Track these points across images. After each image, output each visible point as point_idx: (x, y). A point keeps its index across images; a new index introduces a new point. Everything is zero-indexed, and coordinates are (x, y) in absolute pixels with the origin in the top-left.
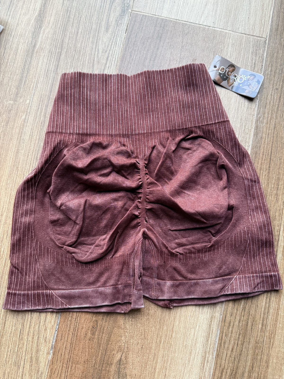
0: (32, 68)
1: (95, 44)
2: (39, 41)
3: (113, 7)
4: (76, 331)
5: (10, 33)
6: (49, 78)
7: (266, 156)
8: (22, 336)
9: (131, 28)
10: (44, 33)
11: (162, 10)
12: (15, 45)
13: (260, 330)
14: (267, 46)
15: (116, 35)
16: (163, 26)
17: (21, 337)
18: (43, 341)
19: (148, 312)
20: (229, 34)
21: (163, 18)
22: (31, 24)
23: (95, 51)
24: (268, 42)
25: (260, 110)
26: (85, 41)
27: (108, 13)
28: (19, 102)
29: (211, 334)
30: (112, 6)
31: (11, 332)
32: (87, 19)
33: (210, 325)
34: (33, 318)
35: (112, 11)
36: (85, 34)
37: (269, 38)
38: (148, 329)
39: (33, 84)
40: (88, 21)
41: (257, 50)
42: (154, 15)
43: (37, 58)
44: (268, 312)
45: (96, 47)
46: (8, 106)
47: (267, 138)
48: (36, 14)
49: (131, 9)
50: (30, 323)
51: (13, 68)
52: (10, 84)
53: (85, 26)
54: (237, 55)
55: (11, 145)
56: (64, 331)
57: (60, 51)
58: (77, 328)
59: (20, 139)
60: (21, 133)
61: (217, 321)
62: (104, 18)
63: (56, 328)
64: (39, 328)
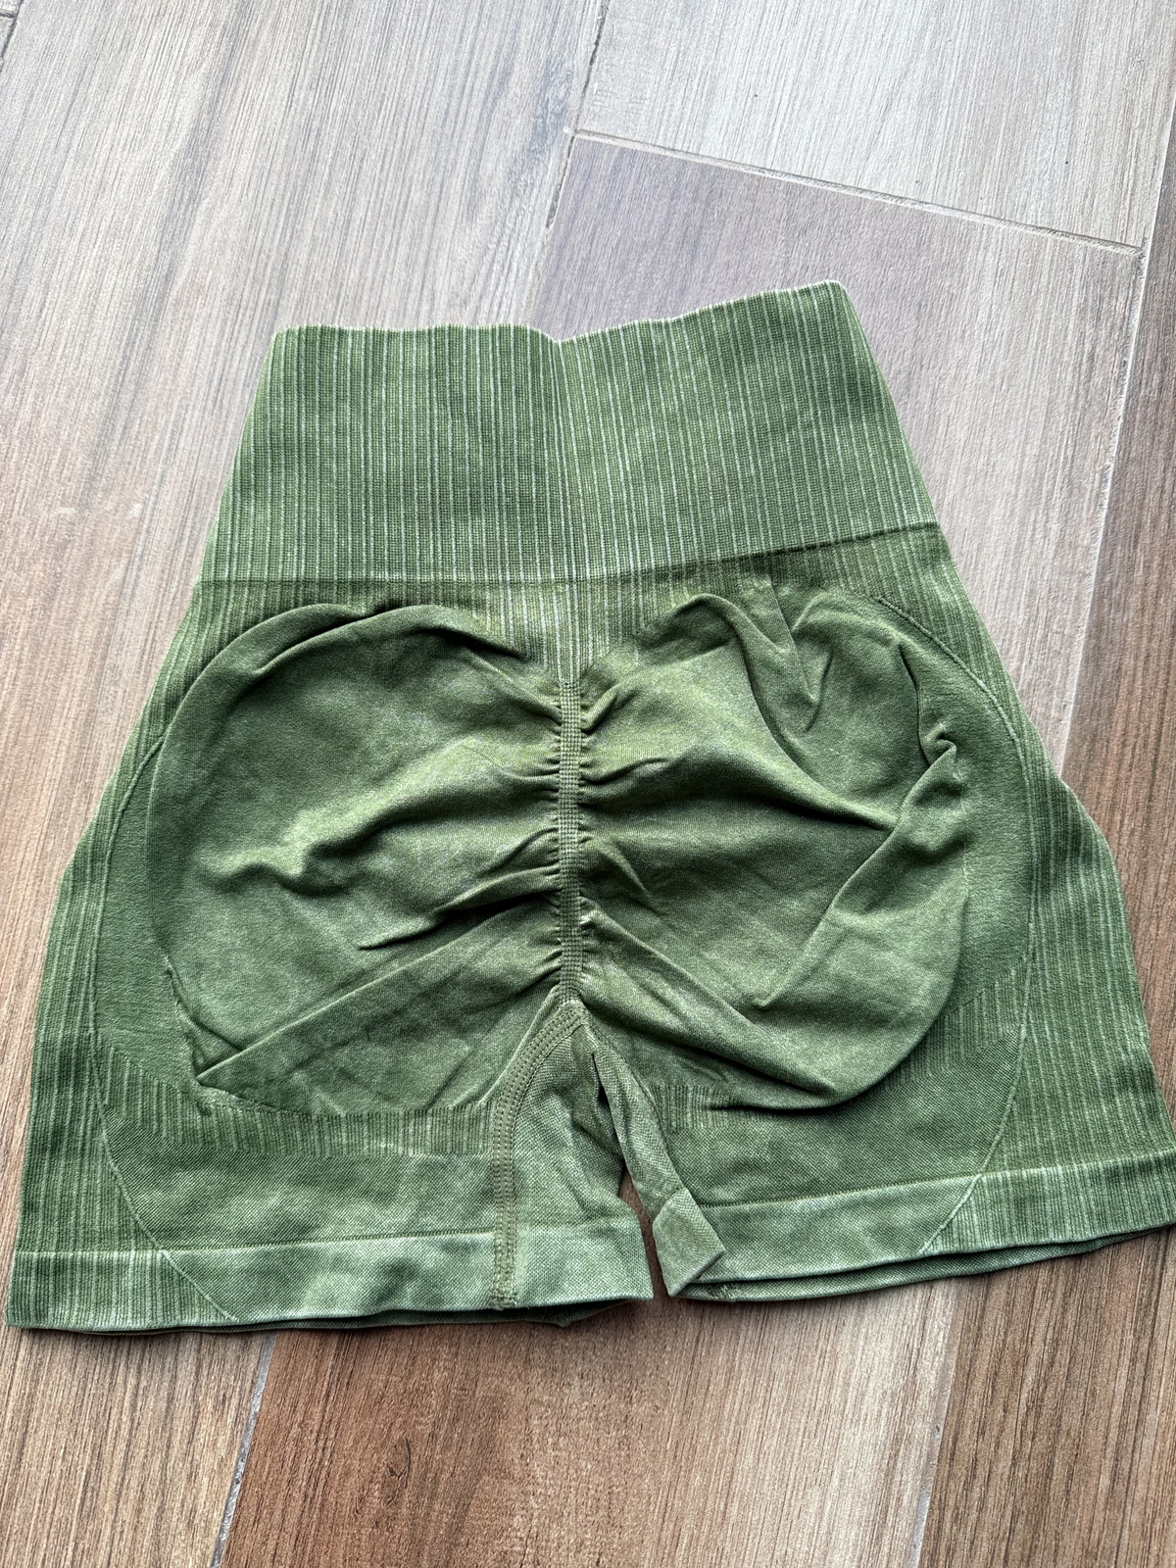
0: (156, 369)
1: (419, 269)
2: (190, 259)
3: (498, 116)
4: (321, 1484)
5: (70, 222)
6: (224, 413)
7: (1134, 748)
8: (92, 1500)
9: (570, 202)
10: (208, 222)
11: (704, 128)
12: (87, 275)
13: (1102, 1499)
14: (1144, 281)
15: (507, 232)
16: (704, 194)
17: (88, 1503)
18: (181, 1526)
19: (625, 1413)
20: (985, 232)
21: (705, 161)
22: (155, 187)
23: (421, 299)
24: (1150, 263)
25: (1112, 555)
26: (379, 257)
27: (476, 139)
28: (101, 512)
29: (891, 1511)
30: (492, 111)
31: (48, 1483)
32: (387, 167)
33: (890, 1473)
34: (139, 1424)
35: (491, 131)
36: (380, 226)
37: (1153, 246)
38: (623, 1482)
39: (157, 437)
40: (391, 175)
41: (1101, 299)
42: (669, 149)
43: (177, 328)
44: (1139, 1422)
45: (423, 282)
46: (53, 526)
47: (1139, 674)
48: (178, 146)
49: (573, 122)
50: (128, 1446)
51: (76, 369)
52: (64, 437)
53: (381, 196)
54: (1014, 320)
55: (63, 690)
56: (268, 1485)
57: (273, 297)
58: (324, 1473)
59: (102, 667)
60: (105, 643)
61: (920, 1457)
62: (459, 161)
63: (237, 1470)
64: (164, 1467)
